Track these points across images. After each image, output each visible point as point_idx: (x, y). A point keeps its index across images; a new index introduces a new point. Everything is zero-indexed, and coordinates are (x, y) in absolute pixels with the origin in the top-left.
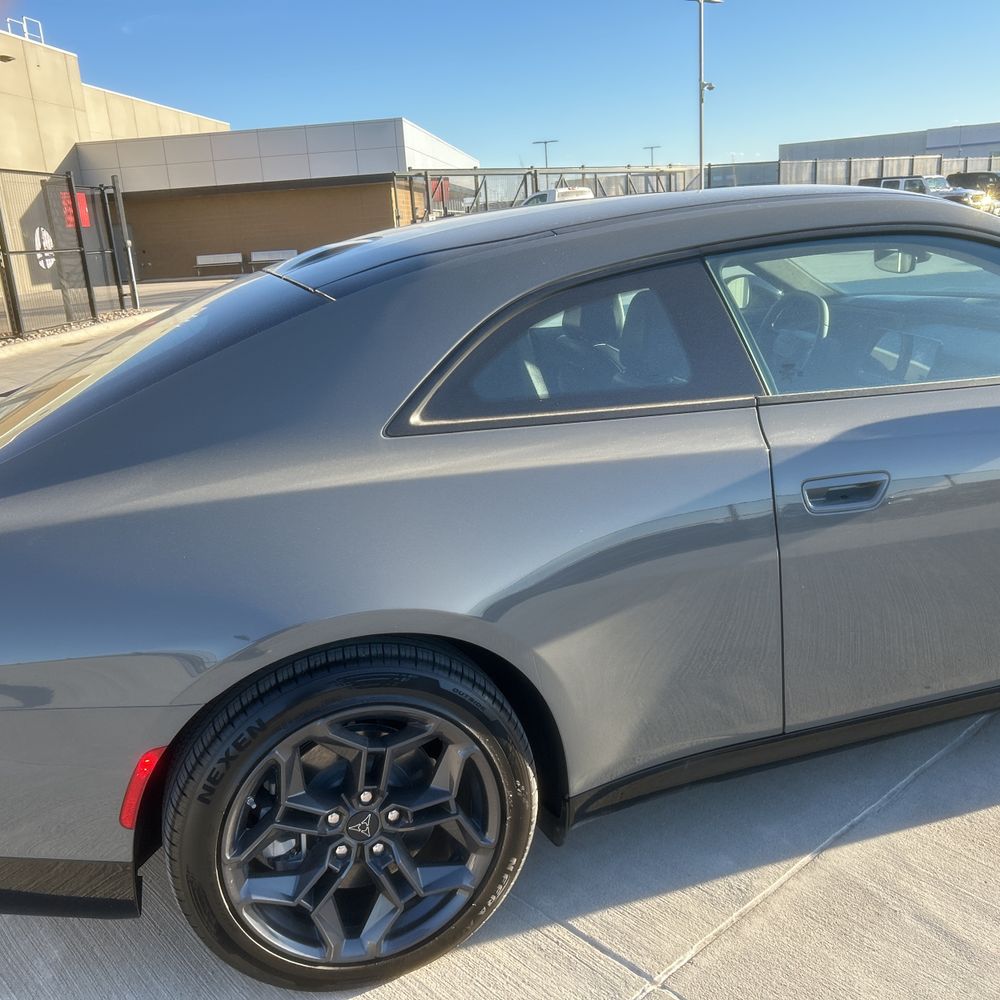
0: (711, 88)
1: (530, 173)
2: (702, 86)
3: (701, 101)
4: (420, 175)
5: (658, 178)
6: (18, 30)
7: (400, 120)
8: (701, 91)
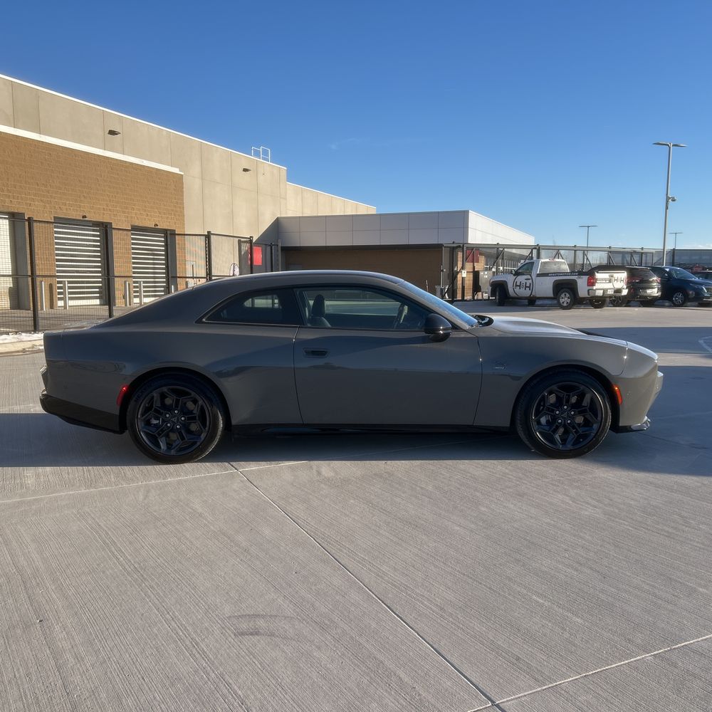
0: (674, 200)
1: (535, 248)
2: (668, 199)
3: (667, 208)
4: (460, 246)
5: (632, 256)
6: (257, 154)
7: (468, 212)
8: (667, 202)
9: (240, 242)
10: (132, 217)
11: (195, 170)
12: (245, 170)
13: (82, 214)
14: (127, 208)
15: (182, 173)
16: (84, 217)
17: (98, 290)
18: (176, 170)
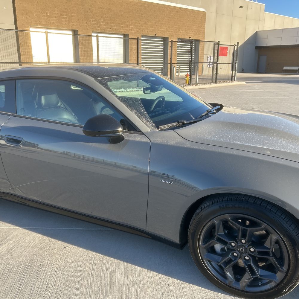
9: (214, 44)
10: (178, 34)
11: (213, 8)
12: (241, 7)
13: (155, 34)
14: (176, 30)
15: (206, 11)
16: (156, 35)
17: (161, 69)
18: (203, 10)
